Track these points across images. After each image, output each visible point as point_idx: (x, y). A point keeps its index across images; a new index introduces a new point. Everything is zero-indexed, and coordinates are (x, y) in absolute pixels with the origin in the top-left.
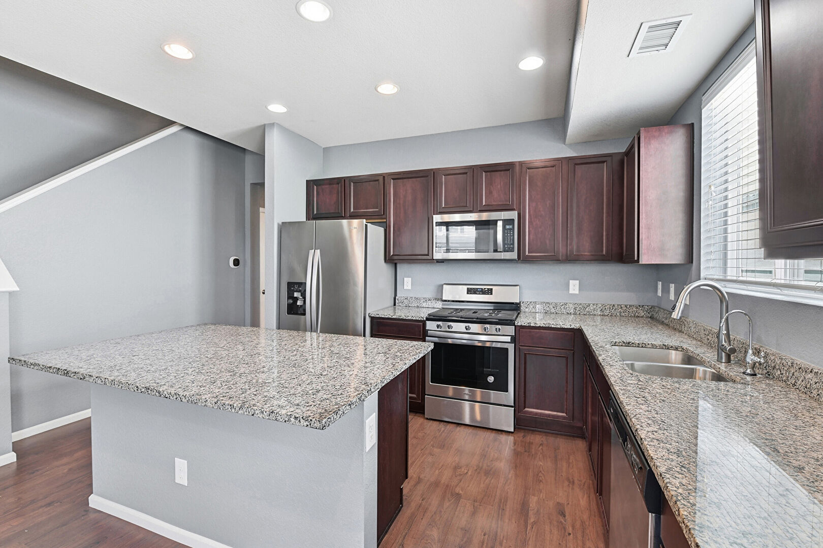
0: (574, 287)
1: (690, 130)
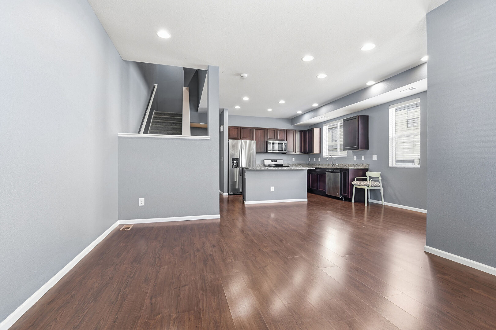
0: (294, 160)
1: (321, 129)
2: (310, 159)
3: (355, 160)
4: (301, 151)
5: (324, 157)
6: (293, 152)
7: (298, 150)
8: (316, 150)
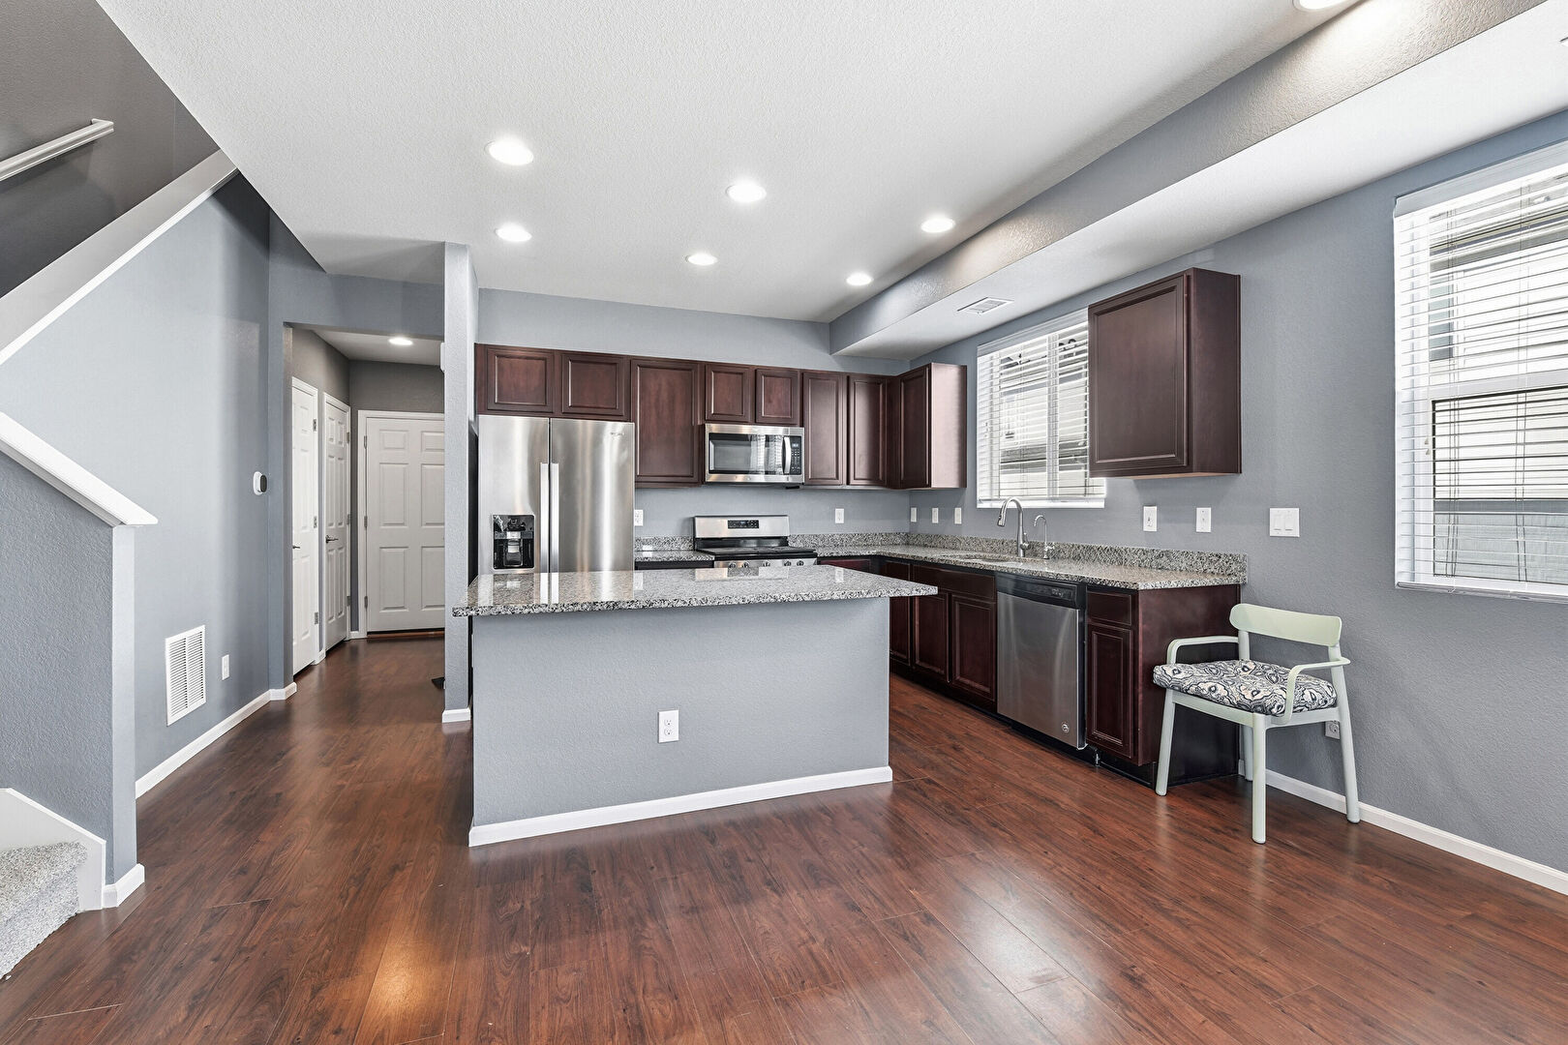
0: (840, 516)
1: (963, 370)
2: (914, 511)
3: (1154, 529)
4: (874, 478)
5: (979, 506)
6: (838, 482)
7: (861, 468)
8: (943, 472)
